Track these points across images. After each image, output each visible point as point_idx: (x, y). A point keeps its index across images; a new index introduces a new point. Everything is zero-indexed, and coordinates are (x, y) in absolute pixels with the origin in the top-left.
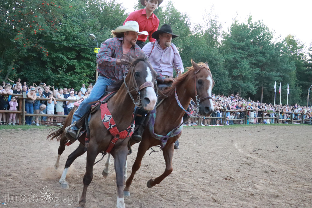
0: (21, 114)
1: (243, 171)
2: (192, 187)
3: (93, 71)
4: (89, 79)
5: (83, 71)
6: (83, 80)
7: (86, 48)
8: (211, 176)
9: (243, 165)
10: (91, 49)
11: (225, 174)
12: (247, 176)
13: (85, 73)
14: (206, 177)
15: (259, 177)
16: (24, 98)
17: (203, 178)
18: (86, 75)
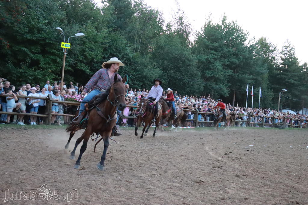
1: (214, 175)
2: (162, 191)
3: (59, 67)
4: (54, 75)
5: (48, 66)
6: (48, 77)
7: (52, 42)
8: (182, 179)
9: (214, 168)
10: (58, 43)
11: (197, 178)
12: (218, 179)
13: (51, 69)
14: (176, 181)
15: (230, 181)
17: (174, 181)
18: (51, 71)
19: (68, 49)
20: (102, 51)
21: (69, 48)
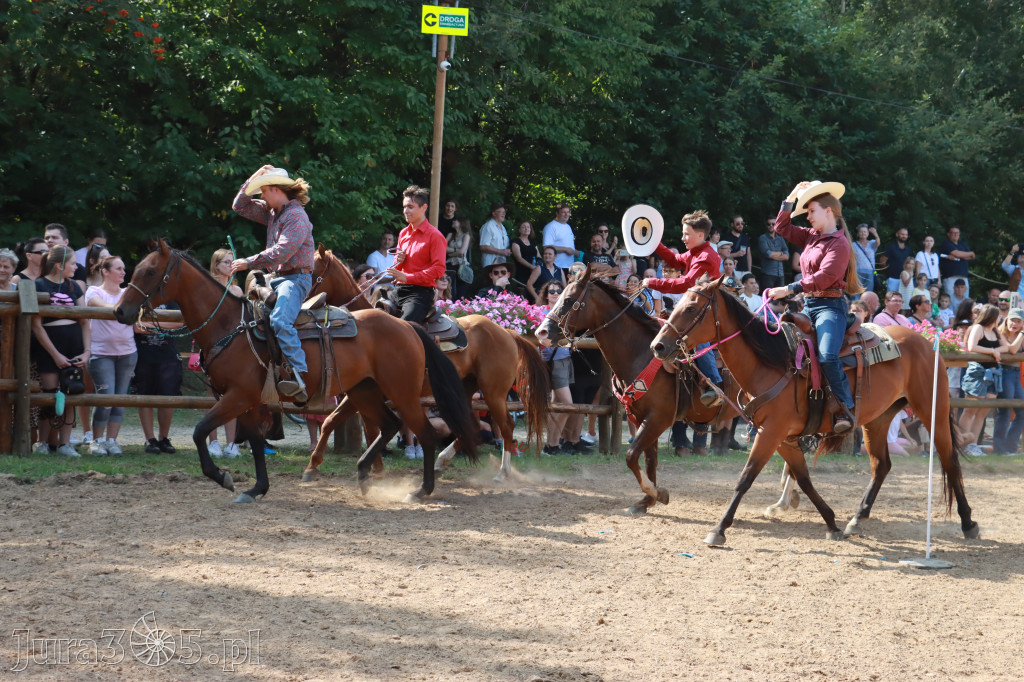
0: (10, 395)
3: (418, 136)
4: (393, 181)
5: (360, 138)
10: (406, 10)
13: (373, 150)
16: (24, 309)
19: (457, 37)
20: (649, 28)
21: (464, 32)
